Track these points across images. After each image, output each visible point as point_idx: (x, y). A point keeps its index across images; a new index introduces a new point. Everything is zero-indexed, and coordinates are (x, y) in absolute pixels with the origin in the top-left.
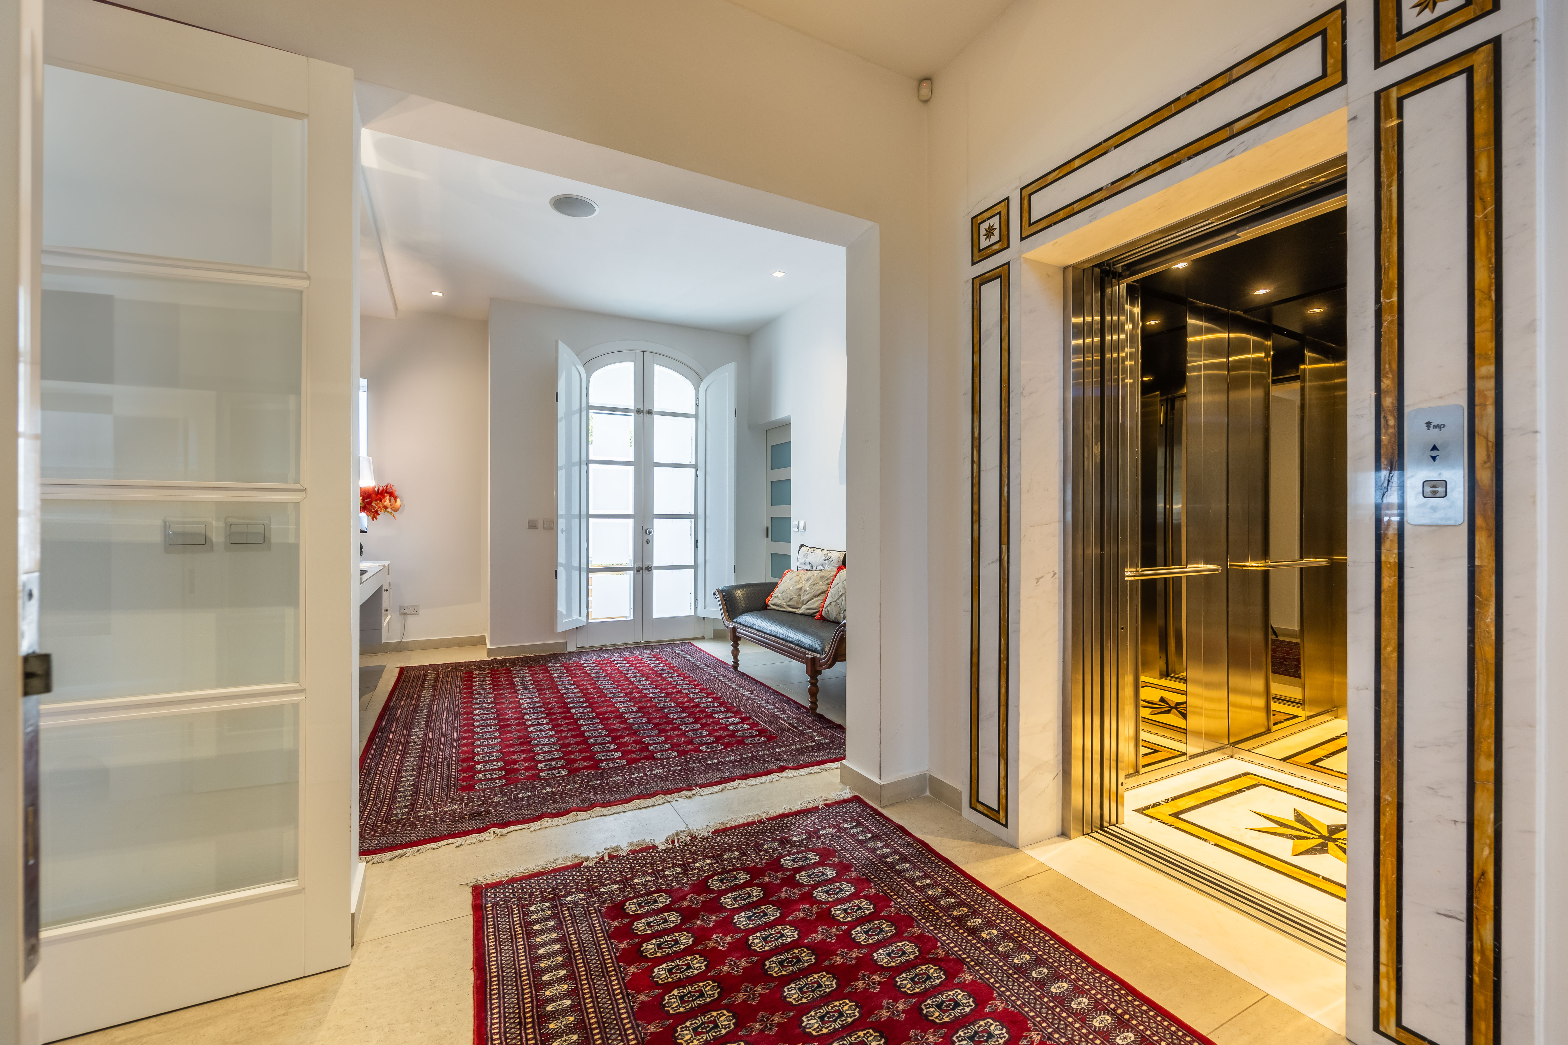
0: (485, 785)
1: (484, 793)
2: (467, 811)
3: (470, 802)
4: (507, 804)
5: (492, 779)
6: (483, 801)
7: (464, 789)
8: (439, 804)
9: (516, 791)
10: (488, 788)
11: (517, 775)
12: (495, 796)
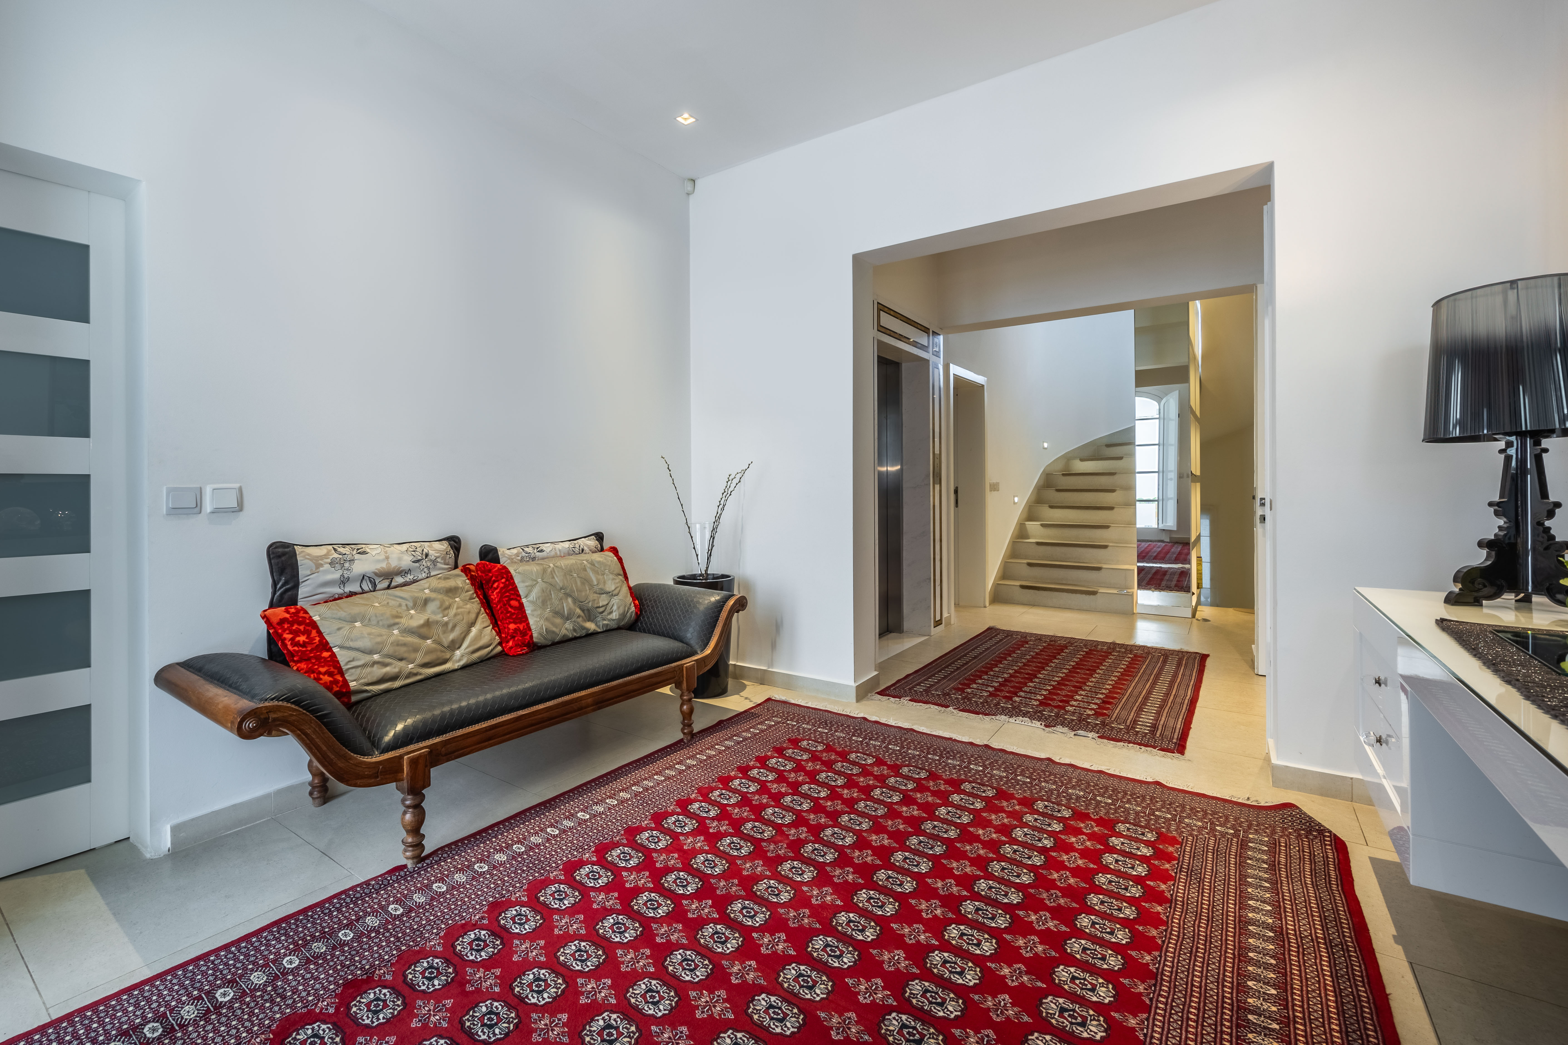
0: (1143, 834)
1: (1149, 822)
2: (1176, 811)
3: (1169, 820)
4: (1128, 799)
5: (1130, 838)
6: (1154, 815)
7: (1173, 841)
8: (1207, 833)
9: (1110, 808)
10: (1141, 827)
11: (1096, 829)
12: (1137, 813)
